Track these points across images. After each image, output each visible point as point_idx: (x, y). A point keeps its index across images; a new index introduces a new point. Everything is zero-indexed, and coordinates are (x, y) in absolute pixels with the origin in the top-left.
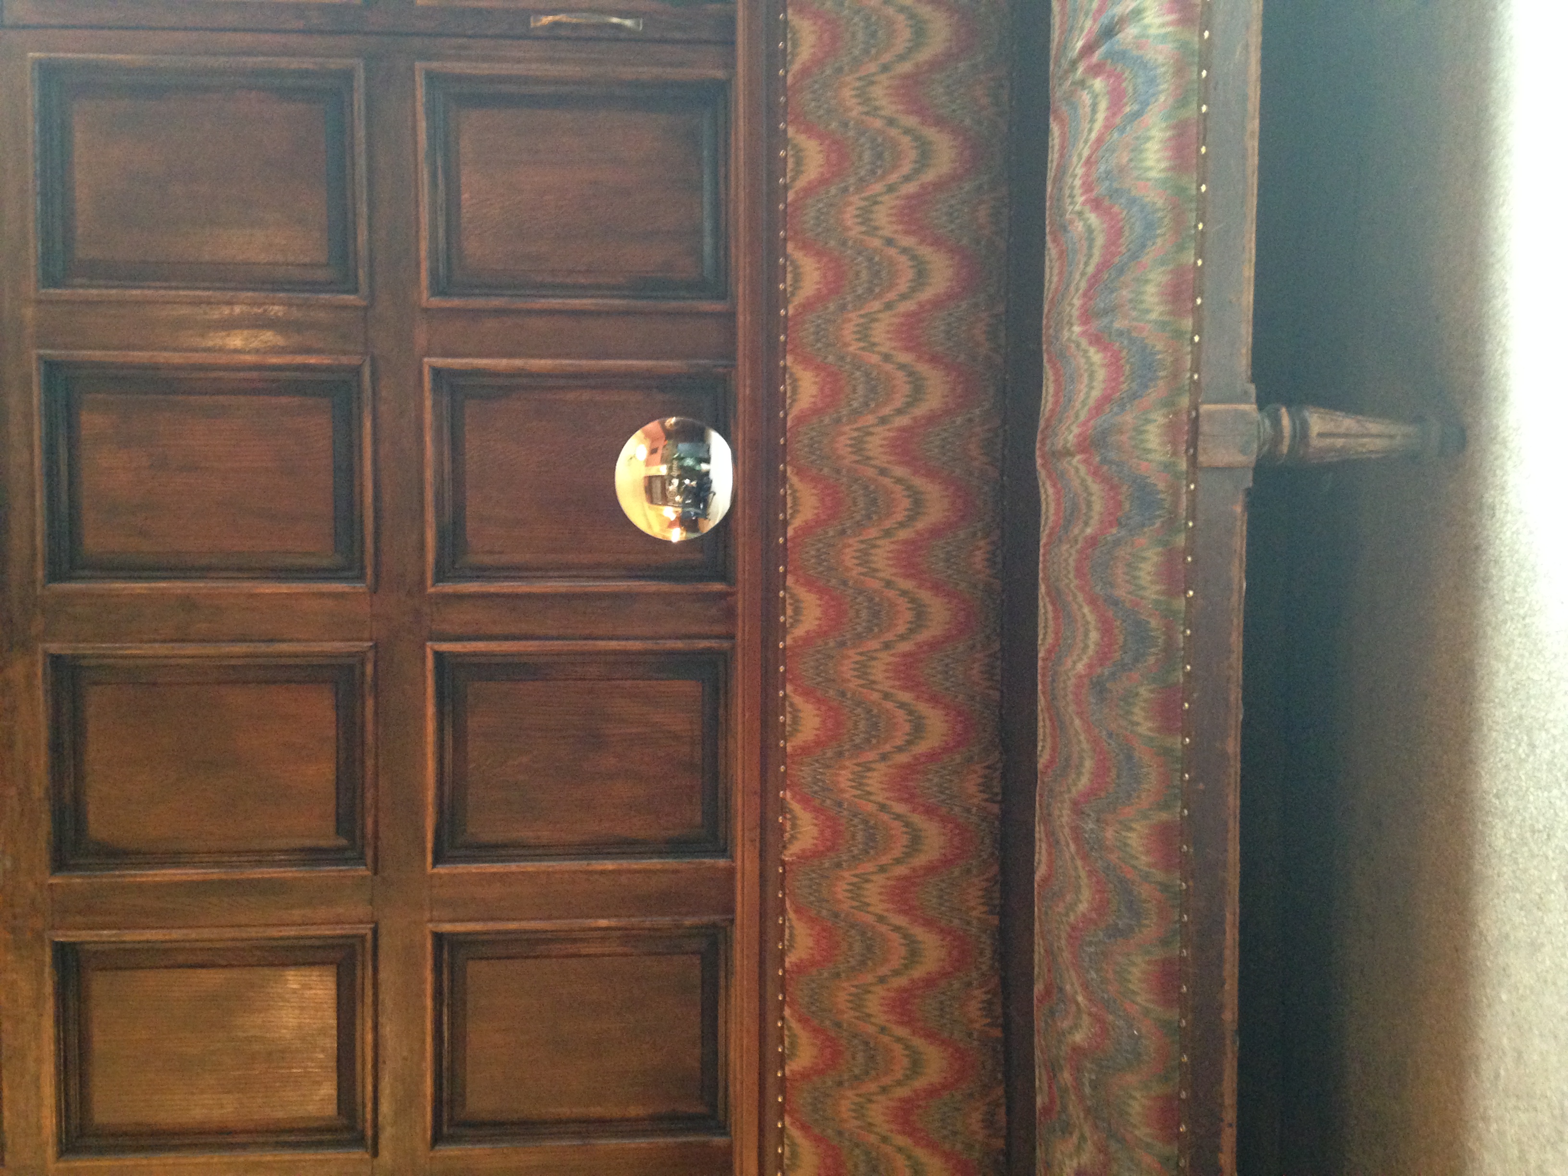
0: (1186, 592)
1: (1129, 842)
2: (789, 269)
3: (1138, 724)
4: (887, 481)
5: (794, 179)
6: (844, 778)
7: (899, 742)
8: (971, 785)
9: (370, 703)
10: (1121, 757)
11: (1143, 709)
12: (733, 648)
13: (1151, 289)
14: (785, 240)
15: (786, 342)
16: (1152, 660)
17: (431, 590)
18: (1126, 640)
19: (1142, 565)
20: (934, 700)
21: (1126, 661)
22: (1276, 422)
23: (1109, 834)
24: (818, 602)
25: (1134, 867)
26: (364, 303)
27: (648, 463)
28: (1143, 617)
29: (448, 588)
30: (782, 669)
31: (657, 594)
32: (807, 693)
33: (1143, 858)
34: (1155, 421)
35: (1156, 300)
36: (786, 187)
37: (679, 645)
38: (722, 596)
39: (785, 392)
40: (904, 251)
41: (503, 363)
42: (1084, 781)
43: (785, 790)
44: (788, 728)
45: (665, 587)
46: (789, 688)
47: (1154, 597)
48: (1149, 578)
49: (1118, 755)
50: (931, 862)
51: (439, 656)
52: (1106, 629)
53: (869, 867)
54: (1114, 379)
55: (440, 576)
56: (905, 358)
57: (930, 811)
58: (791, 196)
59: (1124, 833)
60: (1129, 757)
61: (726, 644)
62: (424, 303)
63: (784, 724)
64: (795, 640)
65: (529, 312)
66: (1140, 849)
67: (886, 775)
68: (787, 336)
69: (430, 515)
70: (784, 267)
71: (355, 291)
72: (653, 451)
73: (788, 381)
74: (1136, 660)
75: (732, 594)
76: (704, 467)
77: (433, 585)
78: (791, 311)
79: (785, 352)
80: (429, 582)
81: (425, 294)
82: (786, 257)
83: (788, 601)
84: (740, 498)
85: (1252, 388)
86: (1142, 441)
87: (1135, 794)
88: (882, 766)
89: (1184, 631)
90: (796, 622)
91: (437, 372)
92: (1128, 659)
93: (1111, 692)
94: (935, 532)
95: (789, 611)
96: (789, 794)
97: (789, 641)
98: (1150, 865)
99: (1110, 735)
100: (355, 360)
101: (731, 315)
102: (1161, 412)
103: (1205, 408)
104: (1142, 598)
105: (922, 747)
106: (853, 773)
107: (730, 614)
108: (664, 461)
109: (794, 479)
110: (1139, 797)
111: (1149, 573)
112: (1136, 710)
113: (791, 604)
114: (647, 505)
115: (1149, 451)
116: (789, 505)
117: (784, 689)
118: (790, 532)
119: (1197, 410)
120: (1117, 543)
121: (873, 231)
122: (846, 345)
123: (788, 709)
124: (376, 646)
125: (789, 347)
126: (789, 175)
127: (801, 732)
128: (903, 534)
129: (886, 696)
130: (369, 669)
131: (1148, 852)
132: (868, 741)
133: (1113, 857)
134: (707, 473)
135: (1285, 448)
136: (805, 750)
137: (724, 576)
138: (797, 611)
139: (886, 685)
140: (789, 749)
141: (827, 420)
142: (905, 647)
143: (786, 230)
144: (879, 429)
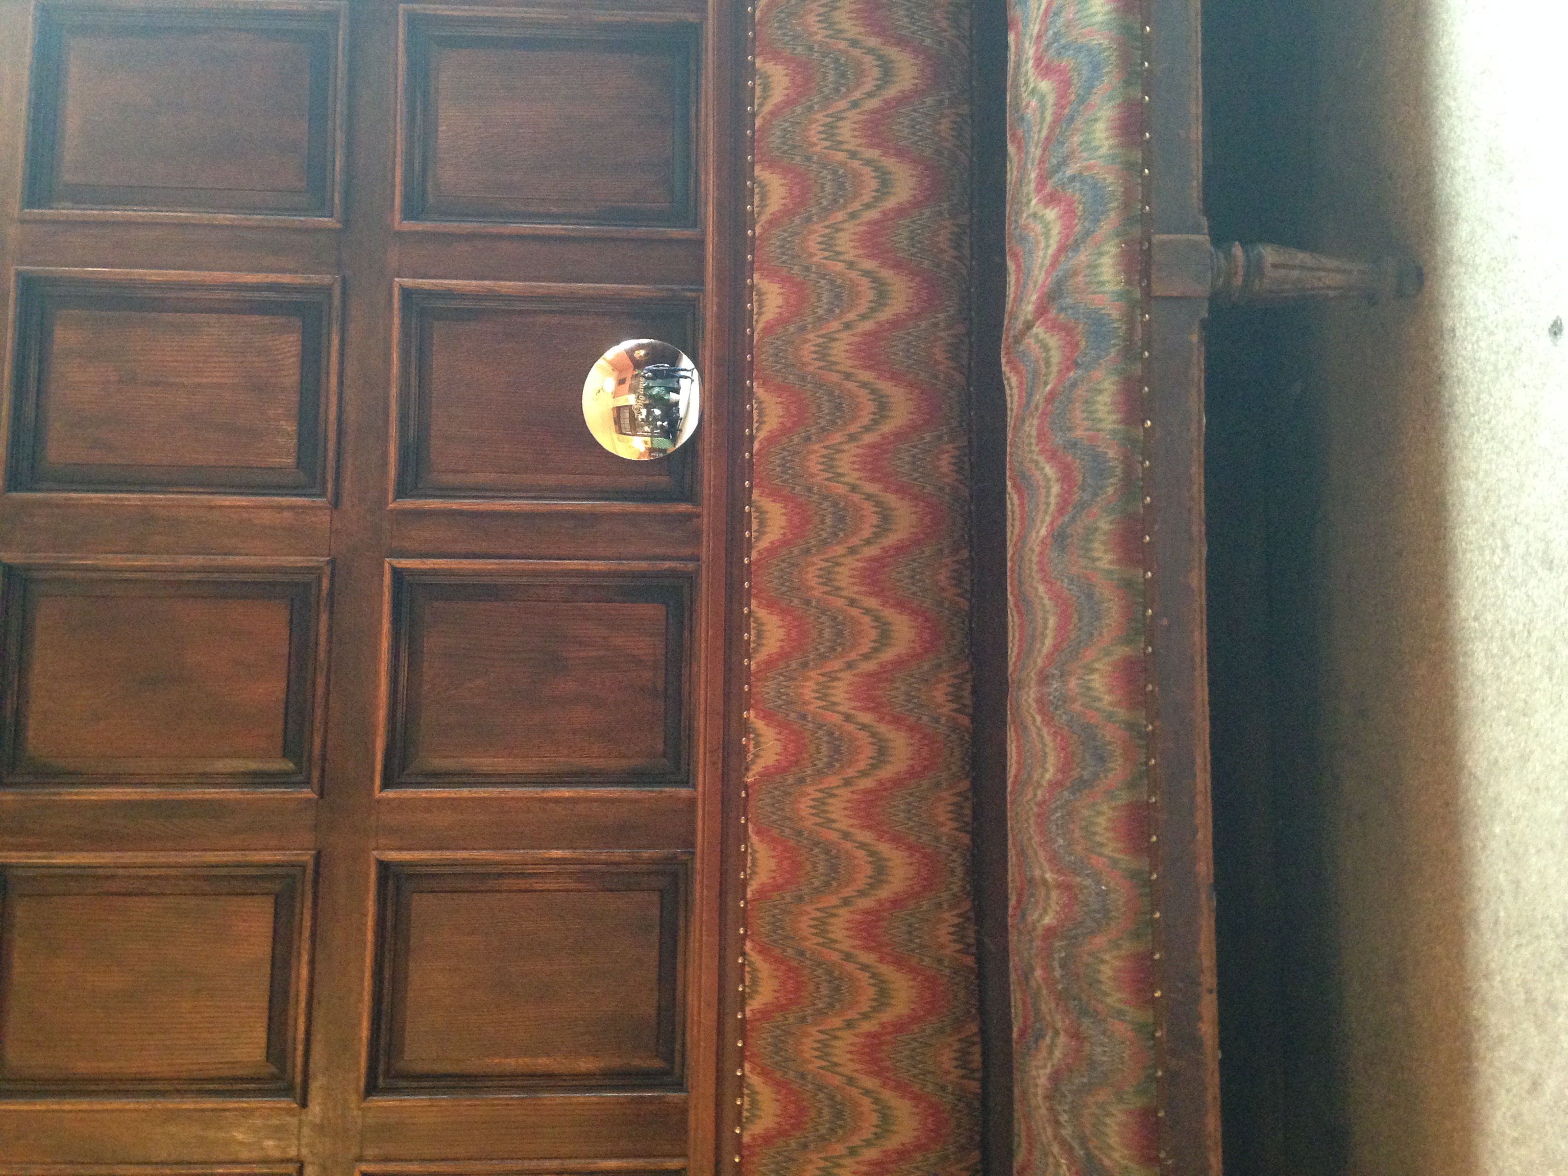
0: (1143, 422)
1: (1092, 685)
2: (756, 190)
3: (1099, 559)
4: (851, 385)
5: (761, 105)
6: (809, 690)
7: (865, 650)
8: (940, 694)
9: (324, 617)
10: (1083, 597)
11: (1103, 543)
12: (698, 571)
13: (1100, 126)
14: (753, 164)
15: (753, 261)
16: (1110, 490)
17: (391, 506)
18: (1084, 477)
19: (1100, 398)
20: (901, 605)
21: (1085, 498)
22: (1228, 255)
23: (1073, 683)
24: (784, 511)
25: (1097, 709)
26: (339, 226)
27: (615, 395)
28: (1100, 449)
29: (409, 504)
30: (746, 584)
31: (623, 515)
32: (771, 605)
33: (1106, 697)
34: (1109, 252)
35: (1105, 135)
36: (754, 115)
37: (643, 565)
38: (688, 517)
39: (752, 310)
40: (868, 162)
41: (472, 285)
42: (1049, 642)
43: (748, 710)
44: (752, 645)
45: (630, 507)
46: (754, 602)
47: (1110, 427)
48: (1106, 409)
49: (1079, 597)
50: (898, 773)
51: (397, 573)
52: (1066, 477)
53: (834, 781)
54: (1068, 227)
55: (401, 493)
56: (869, 265)
57: (897, 721)
58: (758, 122)
59: (1086, 678)
60: (1090, 596)
61: (691, 566)
62: (397, 227)
63: (748, 642)
64: (760, 553)
65: (501, 237)
66: (1102, 689)
67: (850, 684)
68: (753, 255)
69: (393, 430)
70: (752, 190)
71: (331, 216)
72: (621, 382)
73: (755, 298)
74: (1095, 495)
75: (698, 516)
76: (673, 396)
77: (394, 500)
78: (758, 230)
79: (752, 270)
80: (390, 497)
81: (398, 216)
82: (753, 179)
83: (754, 515)
84: (706, 411)
85: (1204, 222)
86: (1096, 275)
87: (1096, 633)
88: (847, 676)
89: (1142, 463)
90: (761, 532)
91: (407, 294)
92: (1086, 497)
93: (1072, 536)
94: (900, 436)
95: (755, 526)
96: (752, 713)
97: (754, 555)
98: (1112, 704)
99: (1071, 581)
100: (327, 279)
101: (702, 243)
102: (1112, 243)
103: (1157, 238)
104: (1098, 430)
105: (889, 655)
106: (818, 684)
107: (696, 536)
108: (633, 390)
109: (759, 391)
110: (1101, 634)
111: (1105, 404)
112: (1096, 545)
113: (756, 518)
114: (615, 436)
115: (1102, 283)
116: (755, 418)
117: (749, 606)
118: (756, 446)
119: (1150, 242)
120: (1074, 385)
121: (837, 145)
122: (812, 255)
123: (753, 625)
124: (333, 562)
125: (756, 265)
126: (757, 102)
127: (763, 645)
128: (869, 438)
129: (852, 602)
130: (325, 584)
131: (1111, 692)
132: (833, 649)
133: (1077, 706)
134: (676, 404)
135: (1238, 281)
136: (769, 664)
137: (689, 495)
138: (762, 523)
139: (851, 591)
140: (753, 667)
141: (792, 329)
142: (872, 551)
143: (753, 155)
144: (843, 335)
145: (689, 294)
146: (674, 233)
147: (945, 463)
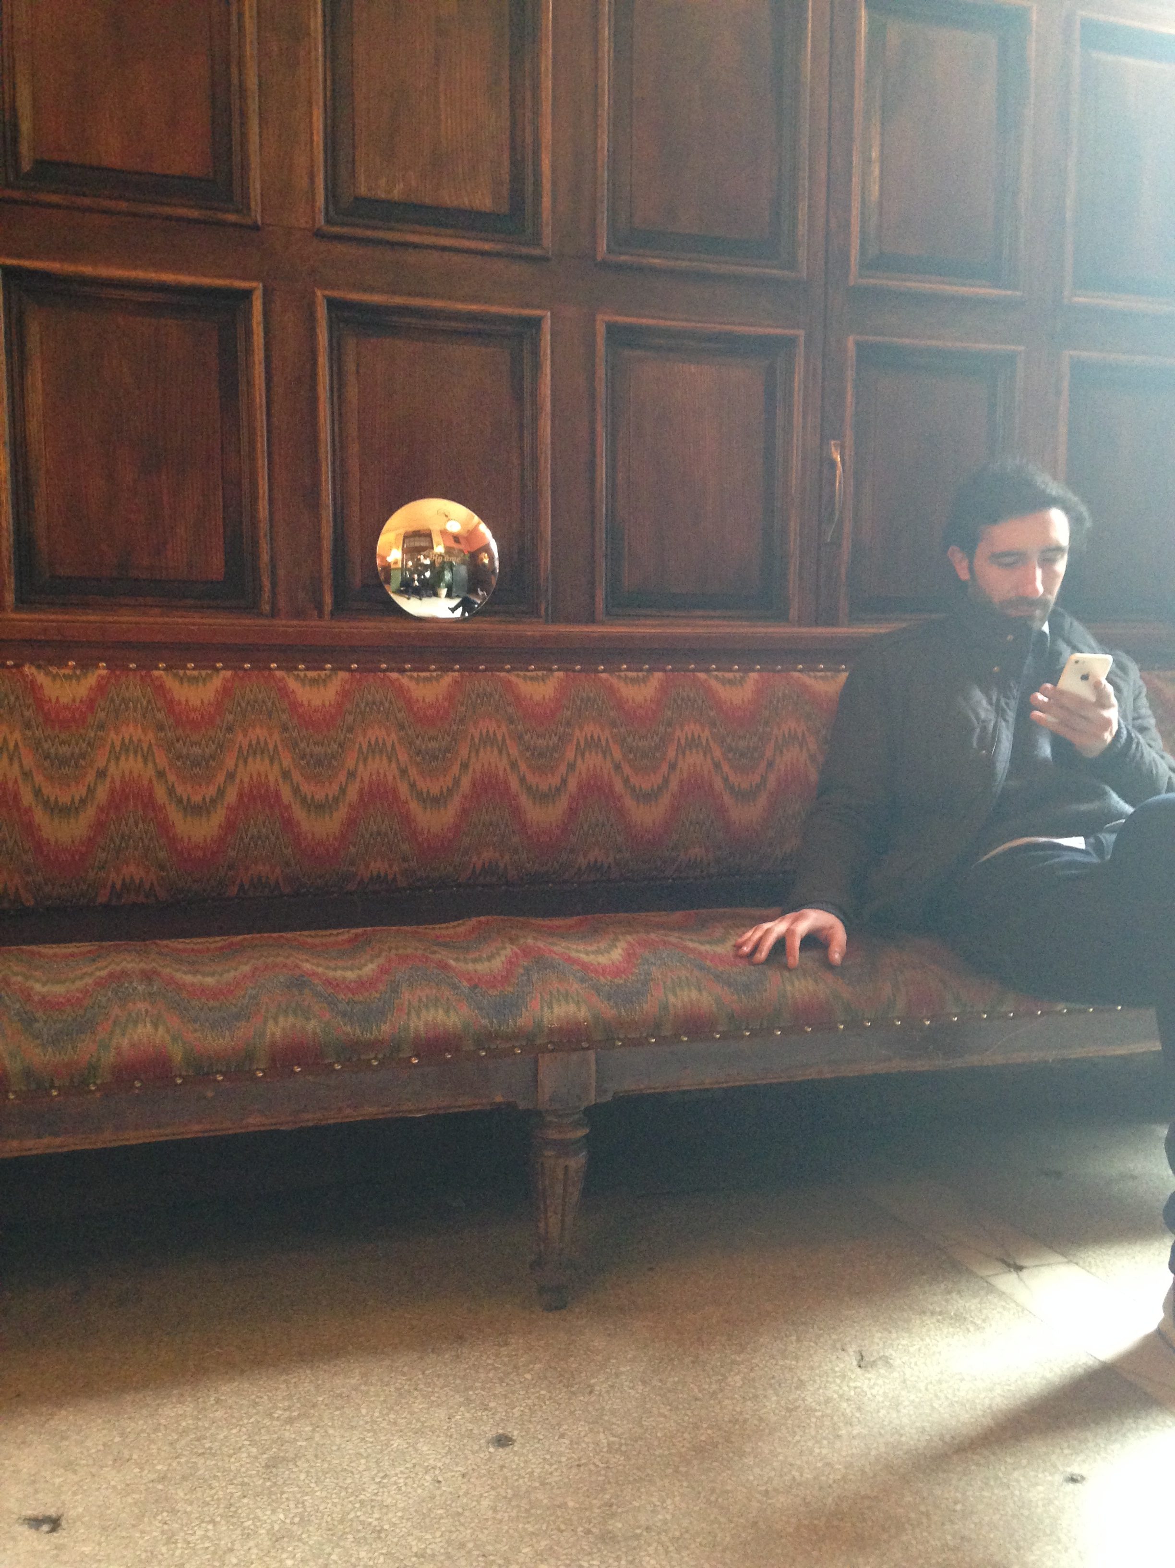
0: (417, 1056)
1: (140, 1026)
2: (640, 674)
3: (276, 1022)
4: (456, 769)
5: (716, 678)
6: (132, 731)
7: (179, 790)
8: (133, 871)
10: (235, 1010)
11: (294, 1026)
12: (260, 615)
13: (694, 995)
14: (664, 670)
15: (574, 671)
16: (348, 1029)
17: (319, 293)
18: (361, 1002)
19: (441, 1011)
20: (230, 826)
21: (340, 1005)
23: (142, 1006)
24: (327, 703)
25: (112, 1032)
26: (599, 259)
27: (444, 533)
28: (390, 1017)
29: (322, 312)
30: (247, 666)
31: (319, 539)
32: (226, 691)
33: (126, 1041)
34: (579, 1011)
35: (686, 999)
36: (707, 671)
37: (265, 558)
38: (319, 606)
39: (529, 671)
40: (666, 781)
41: (546, 390)
42: (189, 978)
43: (108, 668)
44: (181, 672)
45: (327, 544)
46: (228, 674)
47: (412, 1025)
48: (430, 1019)
49: (235, 1005)
50: (40, 829)
51: (247, 294)
52: (361, 985)
53: (28, 760)
54: (604, 971)
55: (333, 304)
56: (572, 785)
57: (100, 826)
58: (702, 676)
59: (148, 1019)
60: (237, 1017)
61: (266, 608)
62: (599, 317)
63: (185, 668)
64: (282, 680)
65: (592, 422)
66: (136, 1037)
67: (139, 776)
68: (580, 671)
69: (399, 300)
70: (641, 670)
71: (609, 251)
72: (456, 538)
73: (540, 673)
74: (344, 1014)
75: (321, 616)
76: (444, 592)
77: (324, 296)
78: (604, 675)
79: (566, 670)
80: (327, 293)
81: (607, 318)
82: (650, 671)
83: (323, 673)
84: (427, 625)
85: (608, 1097)
86: (559, 1001)
87: (197, 1026)
88: (150, 772)
89: (375, 1058)
90: (303, 681)
91: (535, 323)
92: (342, 1007)
93: (301, 994)
94: (407, 819)
95: (311, 674)
96: (104, 672)
97: (279, 674)
98: (118, 1048)
99: (253, 997)
100: (547, 242)
101: (592, 619)
102: (588, 1014)
103: (591, 1055)
104: (409, 1014)
105: (174, 815)
106: (140, 740)
107: (299, 614)
108: (449, 551)
109: (448, 679)
110: (196, 1030)
111: (435, 1018)
112: (291, 1019)
113: (319, 676)
114: (402, 531)
115: (551, 1007)
116: (422, 674)
117: (223, 668)
118: (394, 675)
119: (588, 1049)
120: (455, 987)
121: (682, 750)
122: (580, 728)
123: (204, 673)
124: (256, 227)
125: (571, 674)
126: (720, 674)
127: (182, 683)
128: (404, 789)
129: (231, 776)
130: (232, 218)
131: (133, 1045)
132: (179, 757)
133: (116, 1011)
134: (436, 595)
135: (553, 1134)
136: (160, 689)
137: (340, 608)
138: (314, 682)
139: (243, 775)
140: (156, 673)
141: (510, 710)
142: (286, 794)
143: (672, 670)
144: (505, 761)
145: (543, 607)
146: (600, 595)
147: (378, 866)
